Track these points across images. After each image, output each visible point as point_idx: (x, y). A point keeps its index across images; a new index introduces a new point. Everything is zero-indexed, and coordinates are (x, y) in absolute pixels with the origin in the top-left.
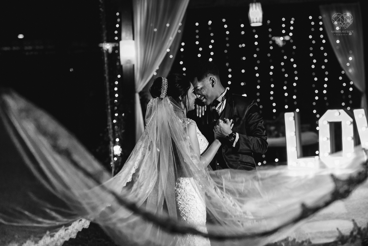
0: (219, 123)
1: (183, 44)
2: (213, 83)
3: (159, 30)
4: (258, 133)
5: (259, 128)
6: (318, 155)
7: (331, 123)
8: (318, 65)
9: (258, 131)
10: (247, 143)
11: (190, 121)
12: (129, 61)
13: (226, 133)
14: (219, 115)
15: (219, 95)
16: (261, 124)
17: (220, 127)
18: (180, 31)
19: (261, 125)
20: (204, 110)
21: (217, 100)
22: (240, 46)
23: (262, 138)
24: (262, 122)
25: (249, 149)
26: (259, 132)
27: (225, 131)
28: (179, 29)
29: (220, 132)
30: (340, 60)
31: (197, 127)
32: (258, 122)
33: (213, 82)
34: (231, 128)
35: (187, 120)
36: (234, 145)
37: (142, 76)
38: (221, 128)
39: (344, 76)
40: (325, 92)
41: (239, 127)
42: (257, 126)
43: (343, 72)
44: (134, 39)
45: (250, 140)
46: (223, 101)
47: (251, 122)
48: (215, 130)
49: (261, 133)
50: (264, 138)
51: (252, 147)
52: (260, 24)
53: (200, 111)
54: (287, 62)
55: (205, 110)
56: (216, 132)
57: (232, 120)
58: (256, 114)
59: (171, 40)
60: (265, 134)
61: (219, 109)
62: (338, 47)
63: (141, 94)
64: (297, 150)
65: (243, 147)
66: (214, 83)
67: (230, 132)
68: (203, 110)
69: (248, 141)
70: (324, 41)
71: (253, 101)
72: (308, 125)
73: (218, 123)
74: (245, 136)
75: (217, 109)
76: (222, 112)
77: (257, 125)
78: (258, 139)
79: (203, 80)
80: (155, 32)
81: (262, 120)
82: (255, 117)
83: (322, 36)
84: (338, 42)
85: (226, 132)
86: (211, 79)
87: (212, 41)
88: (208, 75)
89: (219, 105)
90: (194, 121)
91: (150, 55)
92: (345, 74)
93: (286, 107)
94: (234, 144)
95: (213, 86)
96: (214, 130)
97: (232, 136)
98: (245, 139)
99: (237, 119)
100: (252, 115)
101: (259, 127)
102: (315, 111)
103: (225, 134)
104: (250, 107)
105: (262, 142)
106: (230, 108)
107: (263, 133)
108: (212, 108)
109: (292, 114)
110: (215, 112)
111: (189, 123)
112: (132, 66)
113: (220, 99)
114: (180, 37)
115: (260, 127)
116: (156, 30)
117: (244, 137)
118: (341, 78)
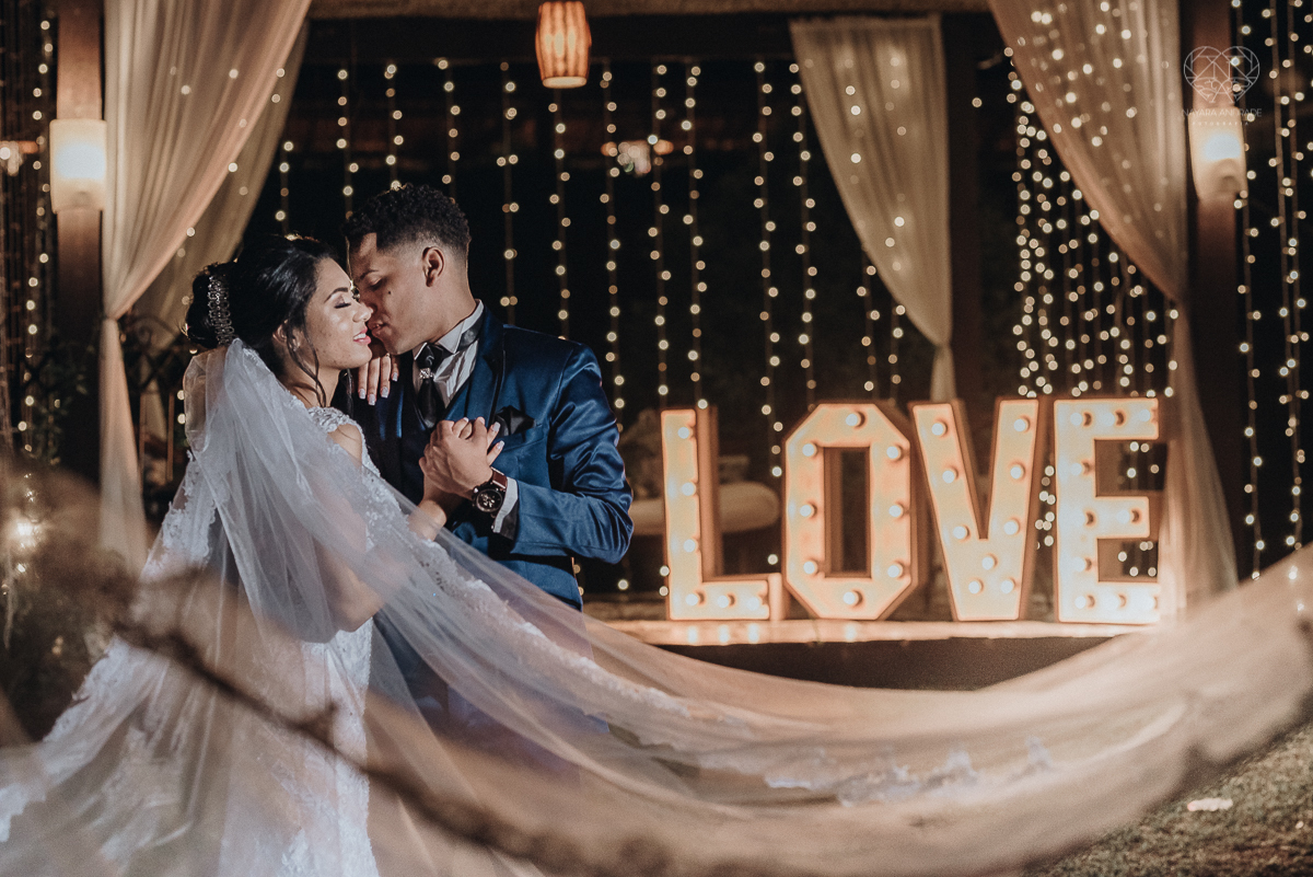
0: (442, 437)
1: (289, 146)
2: (430, 270)
3: (201, 91)
4: (597, 478)
5: (600, 463)
6: (778, 568)
7: (827, 452)
8: (783, 240)
9: (595, 474)
10: (549, 519)
11: (340, 422)
12: (83, 199)
13: (465, 479)
14: (447, 404)
15: (451, 321)
16: (609, 445)
17: (446, 454)
18: (276, 99)
19: (610, 450)
20: (391, 379)
21: (440, 342)
22: (501, 162)
23: (609, 499)
24: (612, 439)
25: (555, 540)
26: (600, 476)
27: (463, 472)
28: (275, 91)
29: (445, 473)
30: (861, 225)
31: (365, 450)
32: (595, 438)
33: (435, 265)
34: (492, 457)
35: (330, 416)
36: (497, 527)
37: (133, 256)
38: (449, 459)
39: (876, 284)
40: (804, 339)
41: (522, 452)
42: (594, 453)
43: (871, 271)
44: (103, 118)
45: (560, 508)
46: (463, 347)
47: (568, 437)
48: (425, 461)
49: (607, 479)
50: (618, 499)
51: (568, 535)
52: (579, 82)
53: (375, 382)
54: (672, 226)
55: (395, 379)
56: (431, 473)
57: (496, 427)
58: (589, 406)
59: (242, 130)
60: (623, 486)
61: (445, 380)
62: (854, 180)
63: (123, 322)
64: (701, 549)
65: (533, 533)
66: (434, 272)
67: (484, 475)
68: (386, 376)
69: (555, 510)
70: (805, 156)
71: (583, 356)
72: (743, 460)
73: (435, 435)
74: (543, 492)
75: (436, 378)
76: (456, 396)
77: (591, 448)
78: (595, 503)
79: (396, 249)
80: (183, 98)
81: (613, 431)
82: (587, 419)
83: (798, 137)
84: (856, 158)
85: (467, 475)
86: (430, 252)
87: (399, 140)
88: (420, 235)
89: (446, 363)
90: (355, 423)
91: (167, 181)
92: (877, 276)
93: (663, 390)
94: (497, 520)
95: (429, 281)
96: (421, 462)
97: (493, 490)
98: (540, 503)
99: (516, 422)
100: (574, 407)
101: (600, 456)
102: (766, 410)
103: (462, 483)
104: (567, 377)
105: (611, 517)
106: (490, 379)
107: (612, 482)
108: (418, 375)
109: (688, 416)
110: (432, 388)
111: (333, 427)
112: (97, 214)
113: (450, 342)
114: (278, 122)
115: (605, 458)
116: (186, 90)
117: (540, 494)
118: (862, 291)
